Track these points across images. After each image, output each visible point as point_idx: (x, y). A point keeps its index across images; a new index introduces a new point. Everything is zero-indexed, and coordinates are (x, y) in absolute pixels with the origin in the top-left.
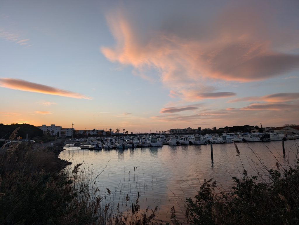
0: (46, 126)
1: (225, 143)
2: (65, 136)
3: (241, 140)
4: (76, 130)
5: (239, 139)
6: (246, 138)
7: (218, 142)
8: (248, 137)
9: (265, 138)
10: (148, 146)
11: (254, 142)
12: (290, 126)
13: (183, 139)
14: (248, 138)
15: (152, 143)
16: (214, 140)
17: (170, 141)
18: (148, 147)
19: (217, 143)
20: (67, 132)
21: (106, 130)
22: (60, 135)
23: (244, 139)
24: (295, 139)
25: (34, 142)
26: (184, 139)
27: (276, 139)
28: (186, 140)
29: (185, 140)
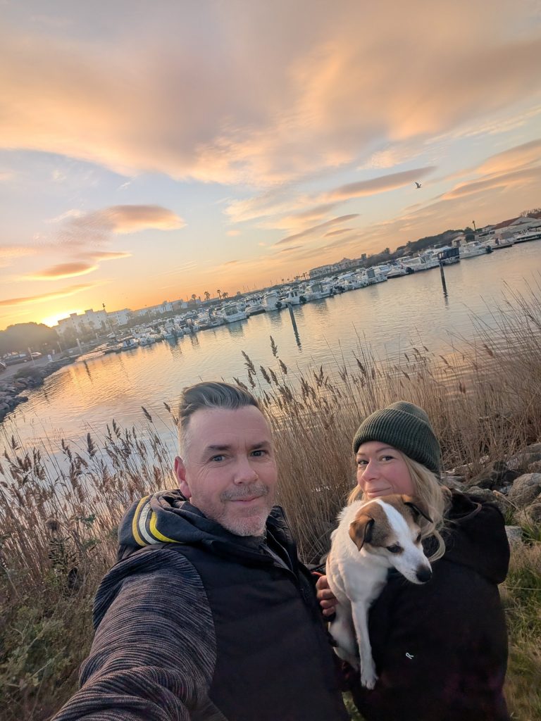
0: (78, 314)
1: (371, 284)
2: (116, 326)
3: (404, 271)
4: (134, 310)
5: (400, 271)
6: (412, 266)
7: (356, 286)
8: (418, 262)
9: (449, 257)
10: (219, 323)
11: (428, 269)
12: (530, 215)
13: (290, 295)
14: (418, 264)
15: (226, 317)
16: (350, 283)
17: (265, 304)
18: (222, 325)
19: (355, 289)
20: (117, 318)
21: (187, 298)
22: (107, 326)
23: (408, 268)
24: (510, 246)
25: (40, 354)
26: (292, 294)
27: (473, 254)
28: (296, 295)
29: (293, 296)
